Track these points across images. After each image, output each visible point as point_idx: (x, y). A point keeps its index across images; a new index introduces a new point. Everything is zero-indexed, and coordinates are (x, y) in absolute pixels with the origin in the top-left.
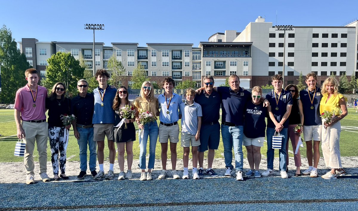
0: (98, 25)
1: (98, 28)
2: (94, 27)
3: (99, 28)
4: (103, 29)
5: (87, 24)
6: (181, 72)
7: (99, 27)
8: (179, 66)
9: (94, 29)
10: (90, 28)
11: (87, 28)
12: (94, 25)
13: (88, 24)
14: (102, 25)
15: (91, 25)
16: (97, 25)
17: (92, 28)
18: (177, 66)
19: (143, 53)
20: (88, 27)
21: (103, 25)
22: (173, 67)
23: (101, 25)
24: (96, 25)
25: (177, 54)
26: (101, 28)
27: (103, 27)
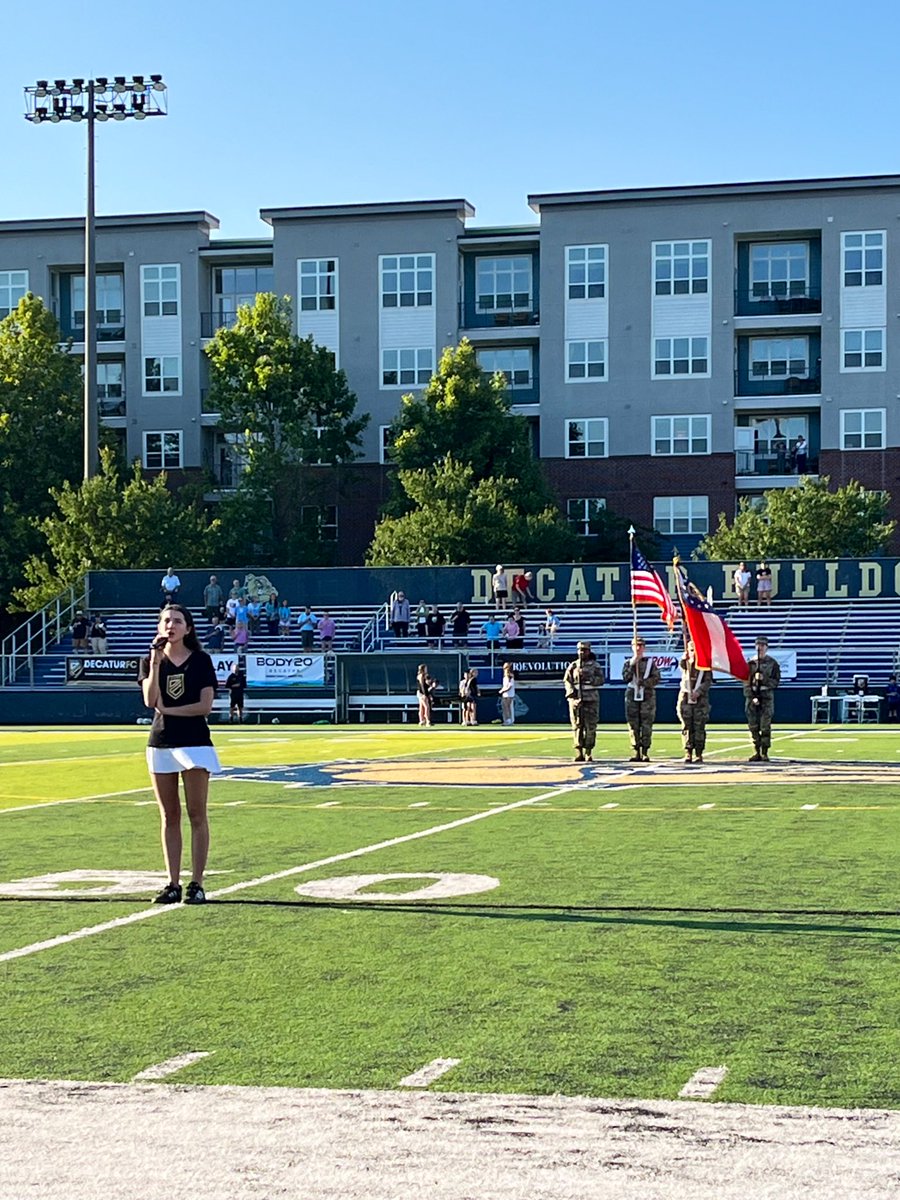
0: (120, 81)
1: (121, 108)
2: (91, 100)
3: (128, 106)
4: (159, 113)
5: (43, 84)
6: (813, 415)
7: (126, 99)
8: (798, 367)
9: (91, 116)
10: (60, 111)
11: (42, 111)
12: (91, 89)
13: (51, 85)
14: (147, 80)
15: (69, 84)
16: (111, 81)
17: (78, 110)
18: (779, 366)
19: (500, 277)
20: (47, 102)
21: (156, 79)
22: (752, 378)
23: (139, 80)
24: (103, 82)
25: (781, 265)
26: (138, 106)
27: (155, 99)
